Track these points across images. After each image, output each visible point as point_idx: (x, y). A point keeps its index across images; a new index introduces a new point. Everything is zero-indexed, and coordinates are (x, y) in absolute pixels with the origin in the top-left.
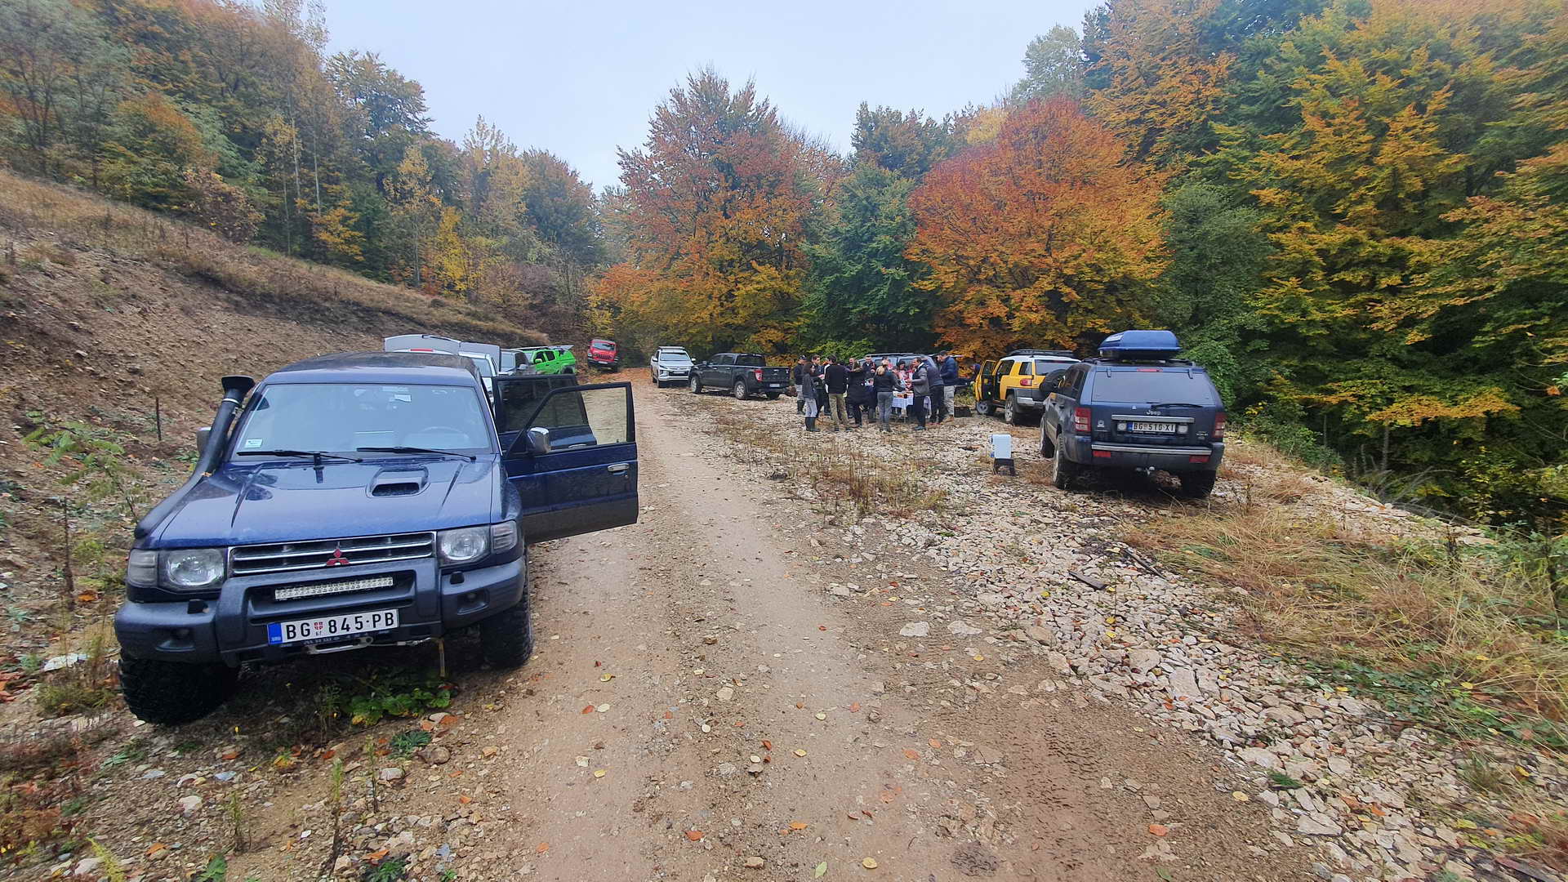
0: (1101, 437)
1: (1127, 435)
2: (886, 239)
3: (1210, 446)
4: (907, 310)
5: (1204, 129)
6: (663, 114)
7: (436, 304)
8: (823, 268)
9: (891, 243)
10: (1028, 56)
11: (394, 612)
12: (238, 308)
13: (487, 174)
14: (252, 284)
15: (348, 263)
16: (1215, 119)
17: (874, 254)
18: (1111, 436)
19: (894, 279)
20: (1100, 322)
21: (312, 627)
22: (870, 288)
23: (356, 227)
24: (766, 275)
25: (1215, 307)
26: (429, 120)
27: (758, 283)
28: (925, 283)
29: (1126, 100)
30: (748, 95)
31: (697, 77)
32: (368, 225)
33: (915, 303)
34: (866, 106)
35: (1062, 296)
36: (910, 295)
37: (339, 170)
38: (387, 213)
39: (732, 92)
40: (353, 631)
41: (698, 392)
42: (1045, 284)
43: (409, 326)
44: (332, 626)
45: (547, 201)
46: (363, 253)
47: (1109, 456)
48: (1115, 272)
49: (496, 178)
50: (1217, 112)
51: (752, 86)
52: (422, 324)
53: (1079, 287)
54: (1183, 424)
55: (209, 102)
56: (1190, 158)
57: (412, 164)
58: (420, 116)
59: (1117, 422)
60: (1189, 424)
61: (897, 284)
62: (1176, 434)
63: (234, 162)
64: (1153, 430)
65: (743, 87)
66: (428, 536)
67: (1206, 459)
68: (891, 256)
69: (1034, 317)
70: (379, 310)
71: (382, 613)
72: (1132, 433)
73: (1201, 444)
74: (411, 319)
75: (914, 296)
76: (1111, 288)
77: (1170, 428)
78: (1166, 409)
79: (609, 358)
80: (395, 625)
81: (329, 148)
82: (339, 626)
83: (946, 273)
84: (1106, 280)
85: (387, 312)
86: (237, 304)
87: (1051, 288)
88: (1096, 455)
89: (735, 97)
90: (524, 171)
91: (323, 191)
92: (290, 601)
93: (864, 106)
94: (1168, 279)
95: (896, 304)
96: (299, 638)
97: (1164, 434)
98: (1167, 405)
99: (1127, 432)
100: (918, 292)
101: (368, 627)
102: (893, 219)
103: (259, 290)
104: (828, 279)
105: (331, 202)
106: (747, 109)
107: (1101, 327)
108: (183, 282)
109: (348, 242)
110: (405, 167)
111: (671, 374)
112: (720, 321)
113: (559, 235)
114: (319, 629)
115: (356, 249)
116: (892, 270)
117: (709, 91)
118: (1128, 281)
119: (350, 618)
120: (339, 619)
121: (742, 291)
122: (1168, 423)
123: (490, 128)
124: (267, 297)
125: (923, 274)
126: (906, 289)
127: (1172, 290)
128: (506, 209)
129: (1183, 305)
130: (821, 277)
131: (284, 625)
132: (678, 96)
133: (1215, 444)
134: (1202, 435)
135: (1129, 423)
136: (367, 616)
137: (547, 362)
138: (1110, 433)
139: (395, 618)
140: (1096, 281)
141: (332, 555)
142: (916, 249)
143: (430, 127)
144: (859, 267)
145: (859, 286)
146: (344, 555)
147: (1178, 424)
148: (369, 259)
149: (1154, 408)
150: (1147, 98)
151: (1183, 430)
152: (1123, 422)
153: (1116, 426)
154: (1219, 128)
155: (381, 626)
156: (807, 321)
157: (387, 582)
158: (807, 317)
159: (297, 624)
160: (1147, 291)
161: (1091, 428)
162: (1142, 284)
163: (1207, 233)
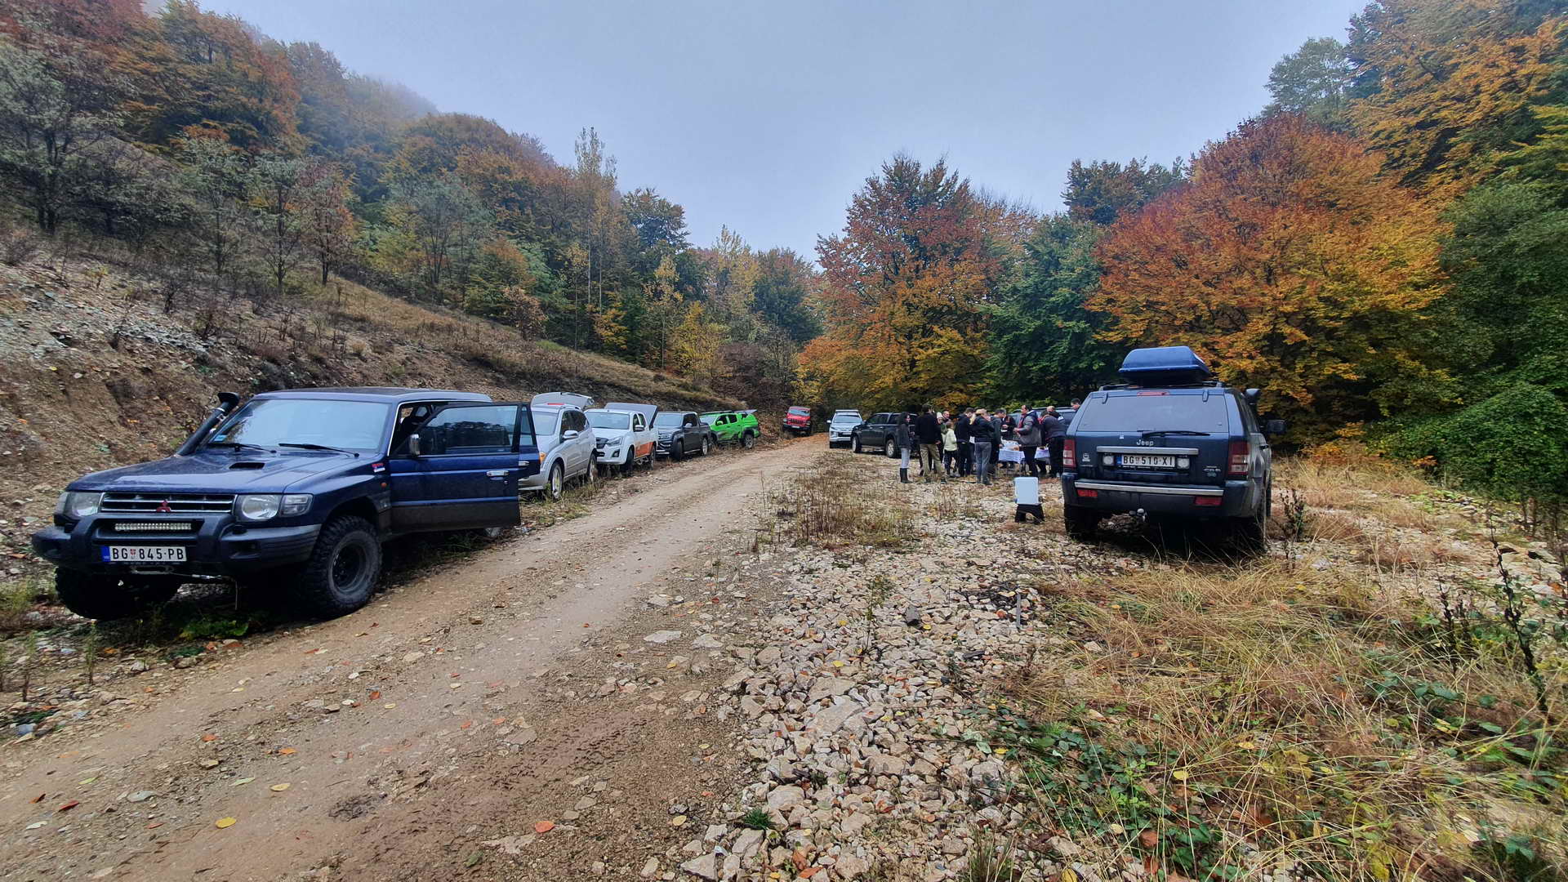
0: (1089, 472)
1: (1117, 472)
2: (1065, 291)
3: (1221, 485)
4: (1091, 366)
5: (1524, 115)
6: (859, 203)
7: (658, 378)
8: (1001, 327)
9: (1072, 295)
10: (1272, 79)
11: (183, 549)
12: (498, 383)
13: (726, 272)
14: (513, 365)
15: (615, 351)
16: (1539, 101)
17: (1054, 309)
18: (1098, 473)
19: (1074, 333)
20: (1343, 367)
21: (129, 552)
22: (1052, 343)
23: (624, 323)
24: (947, 337)
25: (1533, 339)
26: (686, 234)
27: (940, 346)
28: (1110, 334)
29: (1404, 103)
30: (939, 172)
31: (891, 164)
32: (631, 320)
33: (1101, 358)
34: (1079, 163)
35: (1285, 338)
36: (1093, 348)
37: (616, 280)
38: (645, 310)
39: (925, 170)
40: (155, 559)
41: (858, 451)
42: (1260, 325)
43: (626, 396)
44: (142, 553)
45: (773, 290)
46: (627, 342)
47: (1094, 495)
48: (1360, 305)
49: (733, 275)
50: (1545, 92)
51: (941, 164)
52: (637, 394)
53: (1309, 324)
54: (1183, 456)
55: (539, 240)
56: (1497, 156)
57: (665, 270)
58: (679, 232)
59: (1102, 455)
60: (1191, 457)
61: (1079, 337)
62: (1176, 469)
63: (548, 281)
64: (1147, 464)
65: (933, 165)
66: (231, 498)
67: (1217, 503)
68: (1070, 309)
69: (1245, 364)
70: (605, 383)
71: (175, 548)
72: (1122, 468)
73: (1212, 482)
74: (629, 390)
75: (1097, 349)
76: (1359, 322)
77: (1168, 461)
78: (1159, 438)
79: (801, 422)
80: (184, 560)
81: (609, 264)
82: (146, 554)
83: (1135, 321)
84: (1346, 315)
85: (612, 385)
86: (498, 380)
87: (1268, 329)
88: (1082, 494)
89: (926, 176)
90: (755, 266)
91: (605, 297)
92: (122, 533)
93: (1077, 165)
94: (1452, 309)
95: (1078, 360)
96: (121, 559)
97: (1160, 469)
98: (1163, 433)
99: (1115, 467)
100: (1102, 345)
101: (165, 558)
102: (1073, 271)
103: (517, 369)
104: (1006, 338)
105: (607, 302)
106: (936, 185)
107: (1345, 372)
108: (464, 365)
109: (617, 334)
110: (660, 272)
111: (840, 435)
112: (905, 386)
113: (781, 317)
114: (132, 554)
115: (622, 339)
116: (1071, 324)
117: (902, 174)
118: (1384, 315)
119: (154, 549)
120: (146, 549)
121: (922, 355)
122: (1165, 456)
123: (731, 233)
124: (522, 375)
125: (1108, 324)
126: (1087, 342)
127: (1460, 321)
128: (739, 300)
129: (1478, 338)
130: (1000, 337)
131: (111, 548)
132: (873, 183)
133: (1229, 483)
134: (1212, 470)
135: (1117, 456)
136: (164, 550)
137: (729, 424)
138: (1097, 469)
139: (184, 554)
140: (1332, 319)
141: (161, 504)
142: (1100, 298)
143: (687, 239)
144: (1038, 323)
145: (1041, 340)
146: (170, 505)
147: (1177, 457)
148: (629, 347)
149: (1147, 437)
150: (1436, 96)
151: (1184, 464)
152: (1108, 454)
153: (1102, 460)
154: (1542, 112)
155: (174, 558)
156: (992, 382)
157: (187, 527)
158: (991, 377)
159: (120, 548)
160: (1416, 326)
161: (1076, 463)
162: (1407, 316)
163: (1514, 245)
